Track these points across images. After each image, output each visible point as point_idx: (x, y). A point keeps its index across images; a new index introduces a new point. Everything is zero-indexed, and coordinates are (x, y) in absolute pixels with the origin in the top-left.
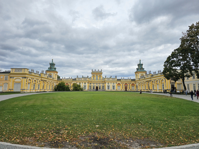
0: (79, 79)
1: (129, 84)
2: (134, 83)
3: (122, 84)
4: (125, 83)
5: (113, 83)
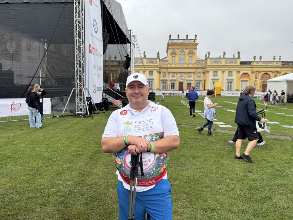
1: (276, 74)
4: (262, 73)
5: (229, 72)
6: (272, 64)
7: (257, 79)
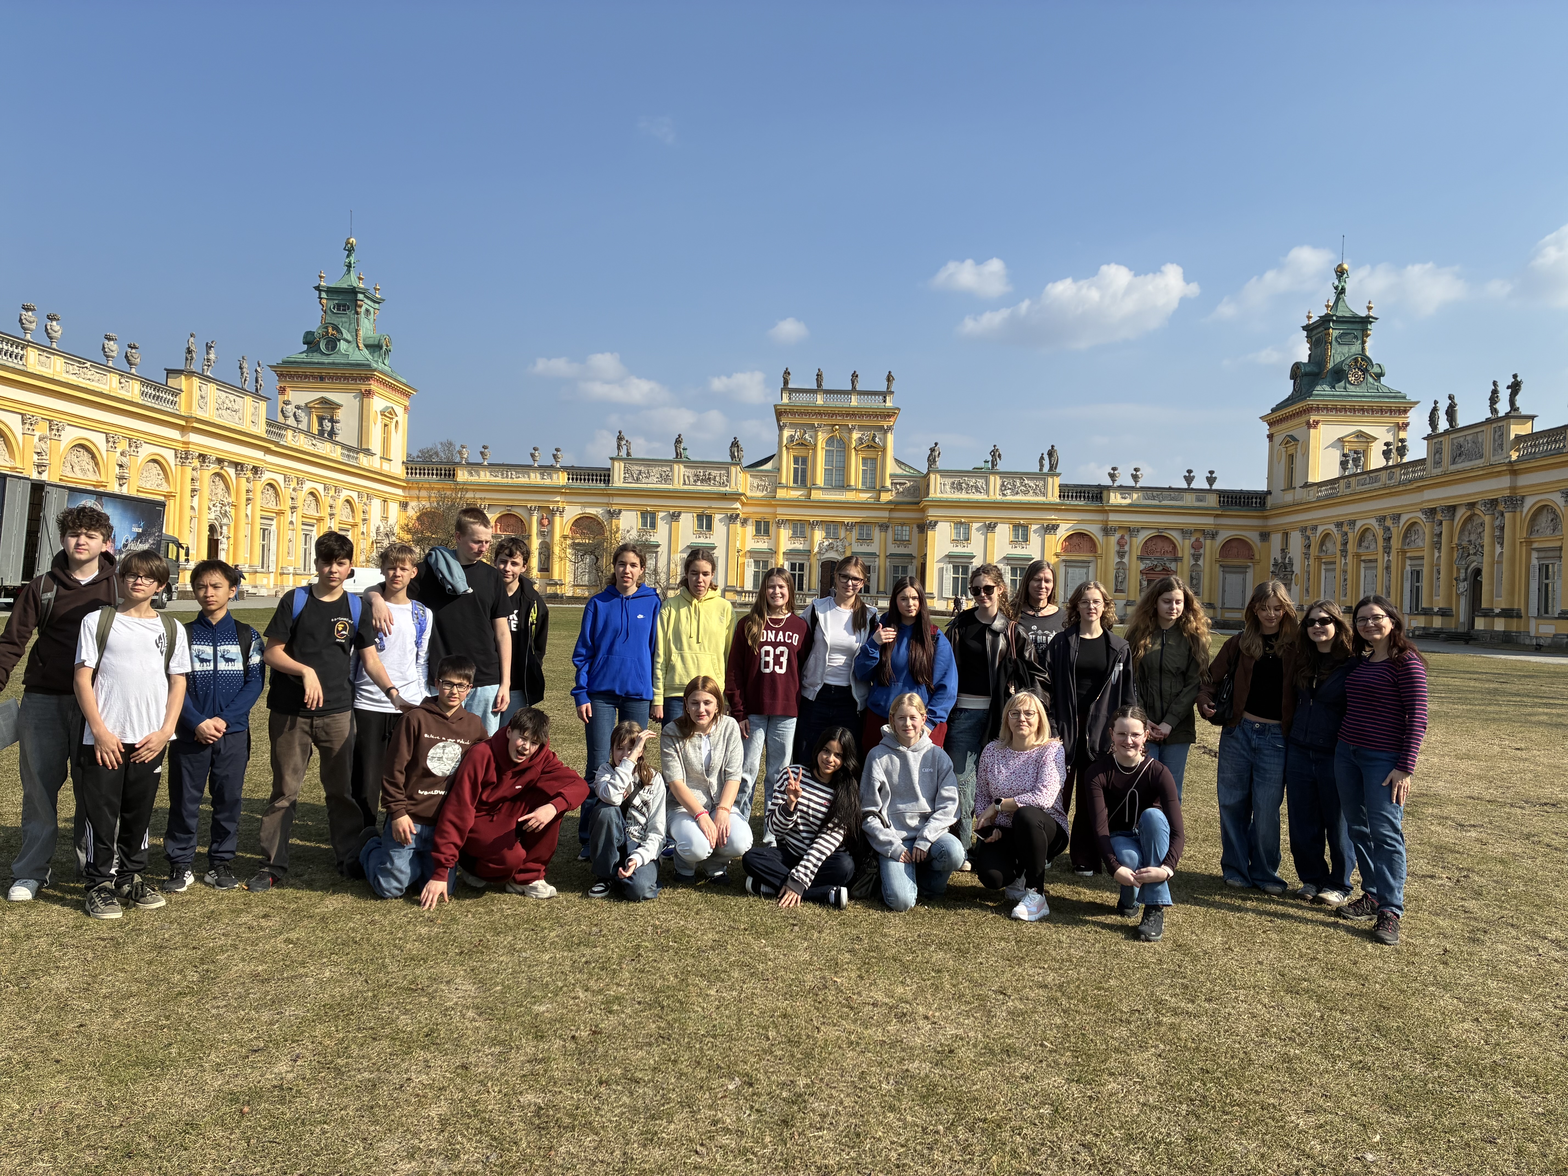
0: (635, 469)
1: (1197, 540)
2: (1253, 537)
3: (1114, 539)
4: (1144, 536)
5: (1016, 527)
6: (1181, 499)
7: (1127, 556)
